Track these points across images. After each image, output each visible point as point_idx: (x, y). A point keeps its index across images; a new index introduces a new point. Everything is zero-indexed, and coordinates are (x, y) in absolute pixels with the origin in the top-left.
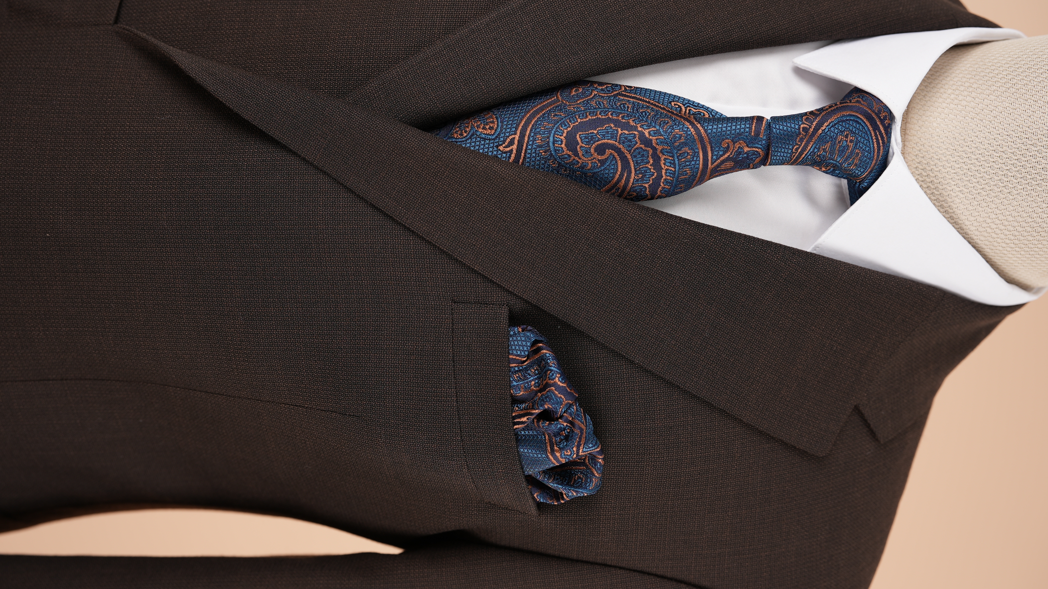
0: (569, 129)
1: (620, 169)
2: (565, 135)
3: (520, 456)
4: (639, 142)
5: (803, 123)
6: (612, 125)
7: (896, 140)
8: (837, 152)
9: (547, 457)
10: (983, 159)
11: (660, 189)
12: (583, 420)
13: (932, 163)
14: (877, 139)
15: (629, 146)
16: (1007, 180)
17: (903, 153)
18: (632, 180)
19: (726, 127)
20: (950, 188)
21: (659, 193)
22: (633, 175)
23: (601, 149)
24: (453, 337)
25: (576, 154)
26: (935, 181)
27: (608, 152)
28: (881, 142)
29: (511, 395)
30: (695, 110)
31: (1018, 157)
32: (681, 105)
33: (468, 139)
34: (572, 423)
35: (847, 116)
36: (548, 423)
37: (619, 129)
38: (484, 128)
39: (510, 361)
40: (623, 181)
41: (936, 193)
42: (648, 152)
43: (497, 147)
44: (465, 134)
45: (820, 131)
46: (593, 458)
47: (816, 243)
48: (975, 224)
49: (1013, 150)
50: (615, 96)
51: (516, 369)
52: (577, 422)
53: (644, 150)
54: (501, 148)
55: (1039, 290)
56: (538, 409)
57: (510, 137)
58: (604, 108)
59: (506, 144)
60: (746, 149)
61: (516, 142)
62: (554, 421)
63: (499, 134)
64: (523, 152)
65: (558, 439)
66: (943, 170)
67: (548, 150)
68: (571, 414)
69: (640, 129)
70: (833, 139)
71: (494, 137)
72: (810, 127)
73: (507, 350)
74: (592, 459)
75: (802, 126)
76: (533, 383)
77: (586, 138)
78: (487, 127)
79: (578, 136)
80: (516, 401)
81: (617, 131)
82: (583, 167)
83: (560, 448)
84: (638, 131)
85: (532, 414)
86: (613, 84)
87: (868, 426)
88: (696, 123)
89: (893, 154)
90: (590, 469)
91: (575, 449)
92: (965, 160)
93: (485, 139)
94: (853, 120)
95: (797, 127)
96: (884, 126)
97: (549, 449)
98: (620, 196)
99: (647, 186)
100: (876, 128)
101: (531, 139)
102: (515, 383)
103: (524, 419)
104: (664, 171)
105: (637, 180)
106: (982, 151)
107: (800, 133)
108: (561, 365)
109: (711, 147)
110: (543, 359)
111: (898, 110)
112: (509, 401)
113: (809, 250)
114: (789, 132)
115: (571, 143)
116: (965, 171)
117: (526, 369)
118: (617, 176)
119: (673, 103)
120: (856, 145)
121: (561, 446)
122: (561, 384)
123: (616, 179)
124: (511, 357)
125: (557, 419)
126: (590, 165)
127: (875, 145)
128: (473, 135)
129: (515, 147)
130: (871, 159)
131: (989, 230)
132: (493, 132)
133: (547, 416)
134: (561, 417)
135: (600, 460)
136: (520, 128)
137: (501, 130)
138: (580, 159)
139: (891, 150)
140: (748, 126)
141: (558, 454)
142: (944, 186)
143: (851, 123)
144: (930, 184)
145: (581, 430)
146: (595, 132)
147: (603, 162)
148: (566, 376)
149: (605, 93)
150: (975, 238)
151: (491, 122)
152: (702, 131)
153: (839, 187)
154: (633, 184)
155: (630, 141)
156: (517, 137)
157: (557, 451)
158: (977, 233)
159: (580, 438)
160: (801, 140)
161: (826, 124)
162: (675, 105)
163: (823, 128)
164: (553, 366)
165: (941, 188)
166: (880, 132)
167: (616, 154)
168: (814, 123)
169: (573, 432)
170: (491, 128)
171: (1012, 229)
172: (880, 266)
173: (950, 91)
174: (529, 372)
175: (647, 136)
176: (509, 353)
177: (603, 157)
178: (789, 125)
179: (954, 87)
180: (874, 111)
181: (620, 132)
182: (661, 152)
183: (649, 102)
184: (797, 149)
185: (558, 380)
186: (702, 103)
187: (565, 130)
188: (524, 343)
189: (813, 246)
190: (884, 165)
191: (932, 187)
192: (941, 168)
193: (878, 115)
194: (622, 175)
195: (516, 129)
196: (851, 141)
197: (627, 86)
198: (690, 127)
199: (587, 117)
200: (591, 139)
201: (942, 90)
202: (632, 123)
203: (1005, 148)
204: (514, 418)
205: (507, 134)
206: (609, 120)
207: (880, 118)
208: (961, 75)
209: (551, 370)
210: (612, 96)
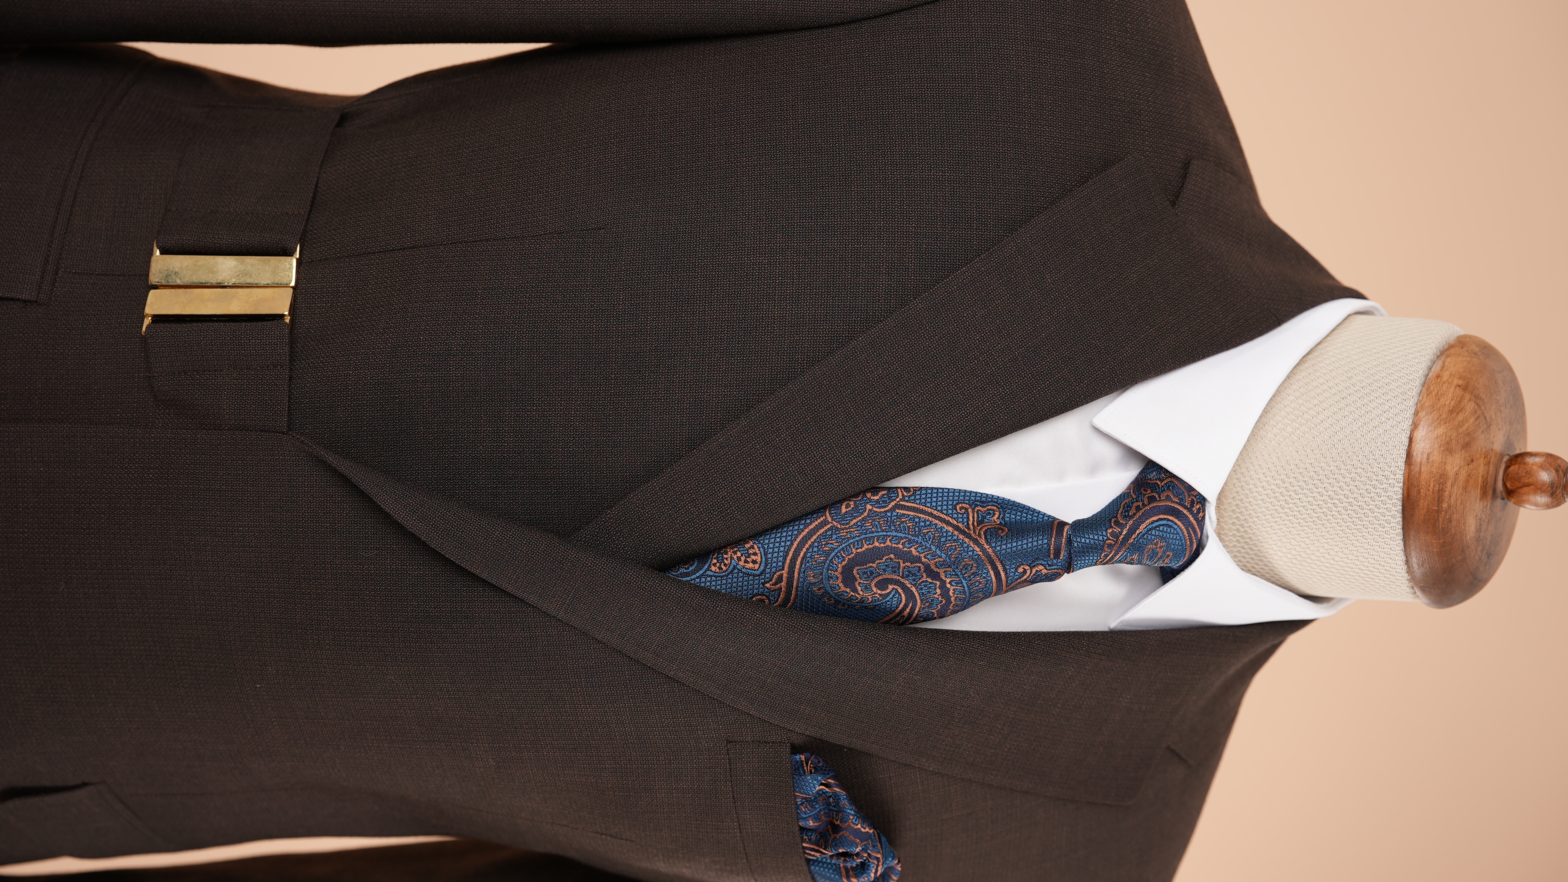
0: (844, 563)
1: (904, 600)
2: (840, 570)
4: (924, 575)
6: (893, 556)
7: (1210, 520)
11: (949, 611)
14: (1189, 534)
15: (914, 580)
18: (917, 609)
19: (1022, 545)
21: (948, 614)
22: (918, 603)
23: (882, 585)
24: (731, 776)
25: (856, 591)
27: (890, 587)
28: (1193, 535)
32: (967, 507)
33: (728, 574)
35: (1156, 520)
37: (901, 561)
38: (746, 561)
39: (796, 799)
40: (908, 610)
42: (936, 585)
43: (763, 584)
44: (725, 568)
47: (1119, 621)
50: (892, 510)
53: (930, 583)
54: (768, 585)
57: (778, 574)
58: (881, 531)
59: (774, 581)
60: (1045, 570)
61: (785, 579)
63: (764, 570)
64: (794, 590)
67: (822, 588)
69: (924, 558)
71: (758, 572)
73: (792, 788)
77: (865, 573)
78: (750, 560)
79: (855, 571)
81: (899, 563)
82: (862, 602)
84: (923, 563)
87: (1179, 756)
88: (987, 546)
89: (1207, 537)
93: (748, 576)
94: (1163, 524)
96: (1196, 519)
99: (934, 611)
100: (1187, 524)
101: (802, 575)
104: (953, 595)
105: (924, 607)
109: (1006, 573)
111: (1210, 495)
112: (797, 833)
113: (1111, 628)
114: (1092, 544)
115: (848, 579)
118: (901, 606)
119: (958, 507)
120: (1166, 548)
122: (864, 831)
123: (900, 608)
125: (853, 857)
126: (870, 599)
127: (1188, 539)
128: (734, 570)
129: (783, 584)
132: (757, 566)
134: (857, 856)
136: (788, 562)
137: (766, 565)
138: (859, 594)
139: (1204, 529)
143: (1160, 528)
146: (874, 565)
147: (884, 596)
149: (880, 508)
151: (753, 554)
154: (919, 611)
155: (914, 574)
156: (785, 573)
162: (960, 509)
166: (1193, 527)
167: (900, 591)
170: (754, 562)
176: (795, 792)
177: (884, 592)
178: (1091, 537)
181: (902, 565)
182: (950, 582)
183: (931, 515)
187: (839, 565)
193: (1190, 510)
194: (906, 606)
195: (784, 563)
196: (1161, 546)
198: (981, 553)
199: (863, 546)
200: (869, 573)
202: (915, 552)
205: (774, 570)
206: (889, 550)
210: (888, 511)
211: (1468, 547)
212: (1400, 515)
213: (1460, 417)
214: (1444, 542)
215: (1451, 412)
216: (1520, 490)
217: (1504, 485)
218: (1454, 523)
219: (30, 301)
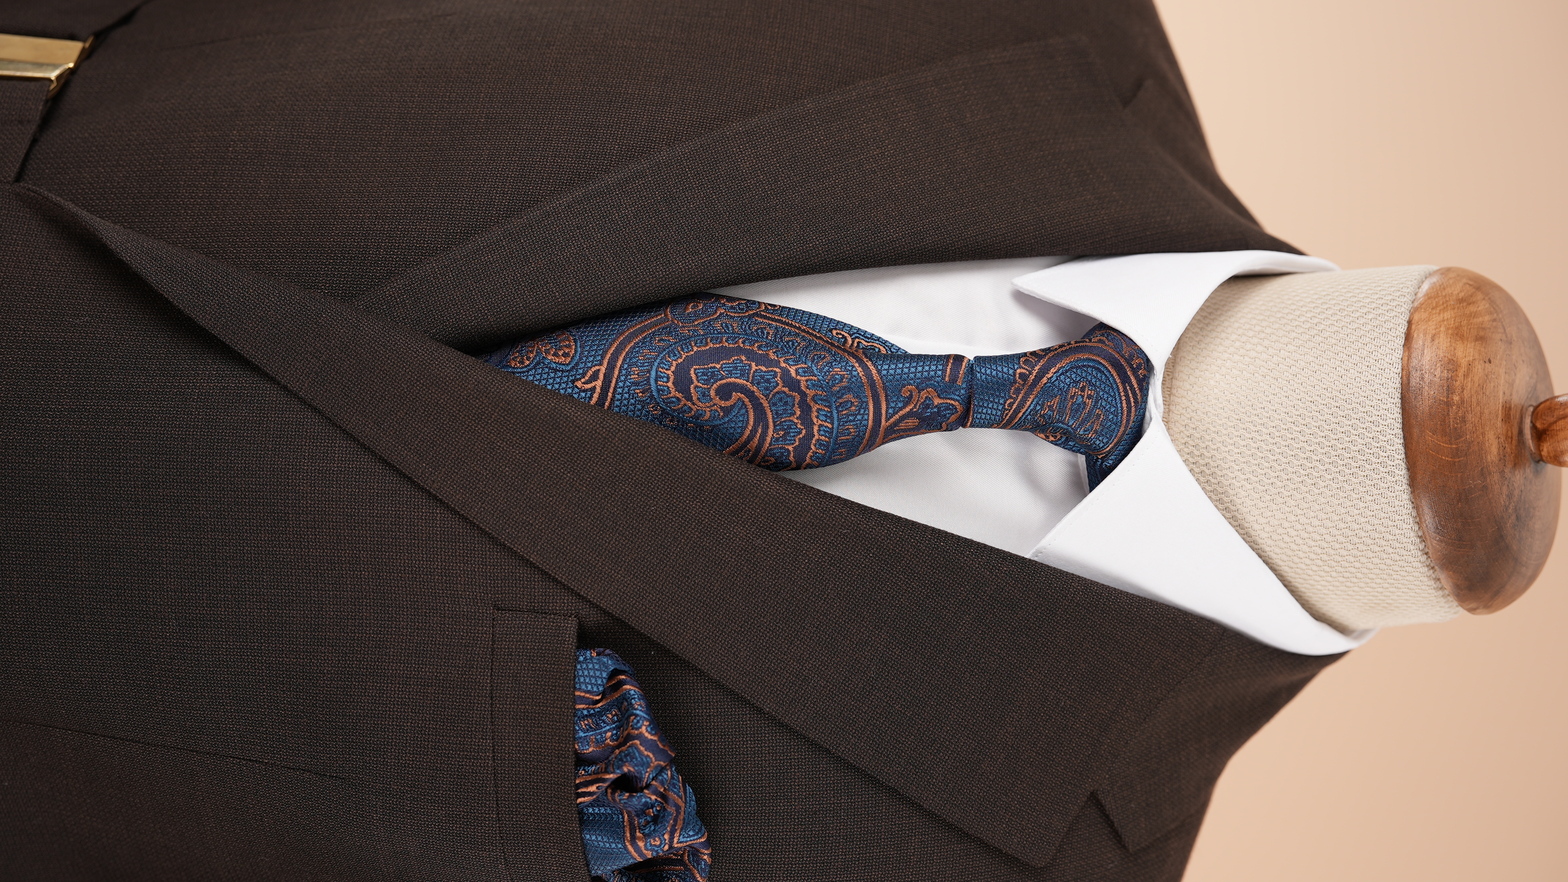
0: (680, 361)
1: (751, 422)
2: (673, 368)
3: (584, 846)
4: (781, 384)
5: (1021, 367)
6: (743, 358)
7: (1155, 401)
8: (1068, 411)
9: (625, 848)
10: (1277, 434)
11: (810, 454)
12: (682, 793)
13: (1208, 437)
14: (1127, 396)
15: (767, 389)
16: (1310, 465)
17: (1166, 421)
18: (768, 439)
19: (909, 368)
20: (1232, 475)
21: (808, 460)
22: (770, 432)
23: (725, 392)
24: (492, 661)
25: (689, 398)
26: (1212, 463)
27: (735, 395)
28: (1132, 400)
29: (575, 751)
30: (866, 344)
31: (1326, 433)
32: (846, 335)
33: (531, 370)
34: (664, 797)
35: (1084, 360)
36: (627, 794)
37: (753, 364)
38: (556, 355)
39: (576, 700)
40: (756, 440)
41: (1213, 480)
42: (793, 398)
43: (573, 382)
44: (528, 362)
45: (1045, 380)
46: (694, 852)
47: (1038, 546)
48: (1268, 529)
49: (1319, 423)
50: (750, 317)
51: (585, 712)
52: (672, 795)
53: (788, 396)
54: (579, 384)
56: (613, 773)
57: (593, 369)
58: (733, 333)
59: (587, 378)
60: (937, 401)
61: (601, 376)
62: (637, 792)
63: (577, 364)
64: (611, 390)
65: (642, 821)
66: (1223, 449)
67: (647, 390)
68: (662, 783)
69: (783, 365)
70: (1063, 392)
71: (569, 368)
72: (1030, 373)
73: (572, 683)
74: (693, 855)
75: (1018, 371)
76: (608, 735)
77: (704, 374)
78: (560, 353)
79: (692, 372)
80: (582, 761)
81: (750, 366)
82: (697, 417)
83: (645, 835)
84: (780, 368)
85: (604, 781)
86: (748, 301)
87: (1111, 824)
88: (865, 360)
89: (1151, 419)
90: (690, 870)
91: (666, 837)
92: (1253, 434)
93: (555, 371)
94: (1093, 367)
95: (1011, 372)
96: (1137, 377)
97: (628, 835)
98: (751, 461)
99: (790, 448)
100: (1125, 380)
101: (624, 372)
102: (582, 734)
103: (593, 789)
104: (816, 428)
105: (777, 439)
106: (1277, 423)
107: (1015, 382)
108: (651, 708)
109: (886, 396)
110: (626, 698)
111: (1158, 355)
112: (571, 760)
113: (1027, 556)
114: (999, 378)
115: (682, 382)
116: (1253, 451)
117: (600, 714)
118: (747, 432)
119: (834, 332)
120: (1097, 402)
121: (646, 831)
122: (650, 737)
123: (745, 436)
124: (577, 693)
125: (641, 790)
126: (708, 414)
127: (1124, 405)
128: (538, 363)
129: (599, 383)
130: (1118, 424)
131: (1287, 539)
132: (568, 360)
133: (627, 784)
134: (648, 786)
135: (705, 857)
136: (608, 356)
137: (581, 359)
138: (694, 404)
139: (1147, 414)
140: (940, 367)
141: (641, 844)
142: (1224, 472)
143: (1090, 370)
144: (1204, 468)
145: (678, 808)
146: (718, 366)
147: (727, 411)
148: (657, 725)
149: (735, 313)
150: (1267, 549)
151: (566, 346)
152: (874, 371)
153: (1075, 466)
154: (770, 444)
155: (768, 381)
156: (603, 369)
157: (640, 839)
158: (1270, 542)
159: (675, 821)
160: (1018, 391)
161: (1053, 370)
162: (837, 334)
163: (1049, 376)
164: (639, 707)
165: (1219, 473)
166: (1132, 386)
167: (746, 400)
168: (1037, 368)
169: (665, 809)
170: (565, 355)
171: (1319, 538)
172: (1131, 585)
173: (1234, 337)
174: (604, 718)
175: (793, 374)
176: (575, 688)
177: (728, 403)
178: (999, 368)
179: (1240, 331)
180: (1123, 356)
181: (754, 367)
182: (813, 399)
183: (799, 328)
184: (1011, 405)
185: (645, 730)
186: (878, 334)
187: (674, 363)
188: (598, 673)
189: (1034, 550)
190: (1137, 434)
191: (1208, 472)
192: (1220, 445)
193: (1129, 361)
194: (754, 431)
195: (603, 357)
196: (1089, 397)
197: (770, 305)
198: (857, 365)
199: (707, 344)
200: (710, 377)
201: (1223, 335)
202: (772, 356)
203: (1308, 420)
204: (578, 786)
205: (589, 365)
206: (740, 351)
207: (1131, 366)
208: (1250, 316)
209: (637, 715)
210: (746, 317)
211: (1490, 474)
212: (1399, 410)
213: (1472, 308)
214: (1457, 449)
215: (1461, 301)
216: (1554, 427)
217: (1534, 427)
218: (1469, 426)
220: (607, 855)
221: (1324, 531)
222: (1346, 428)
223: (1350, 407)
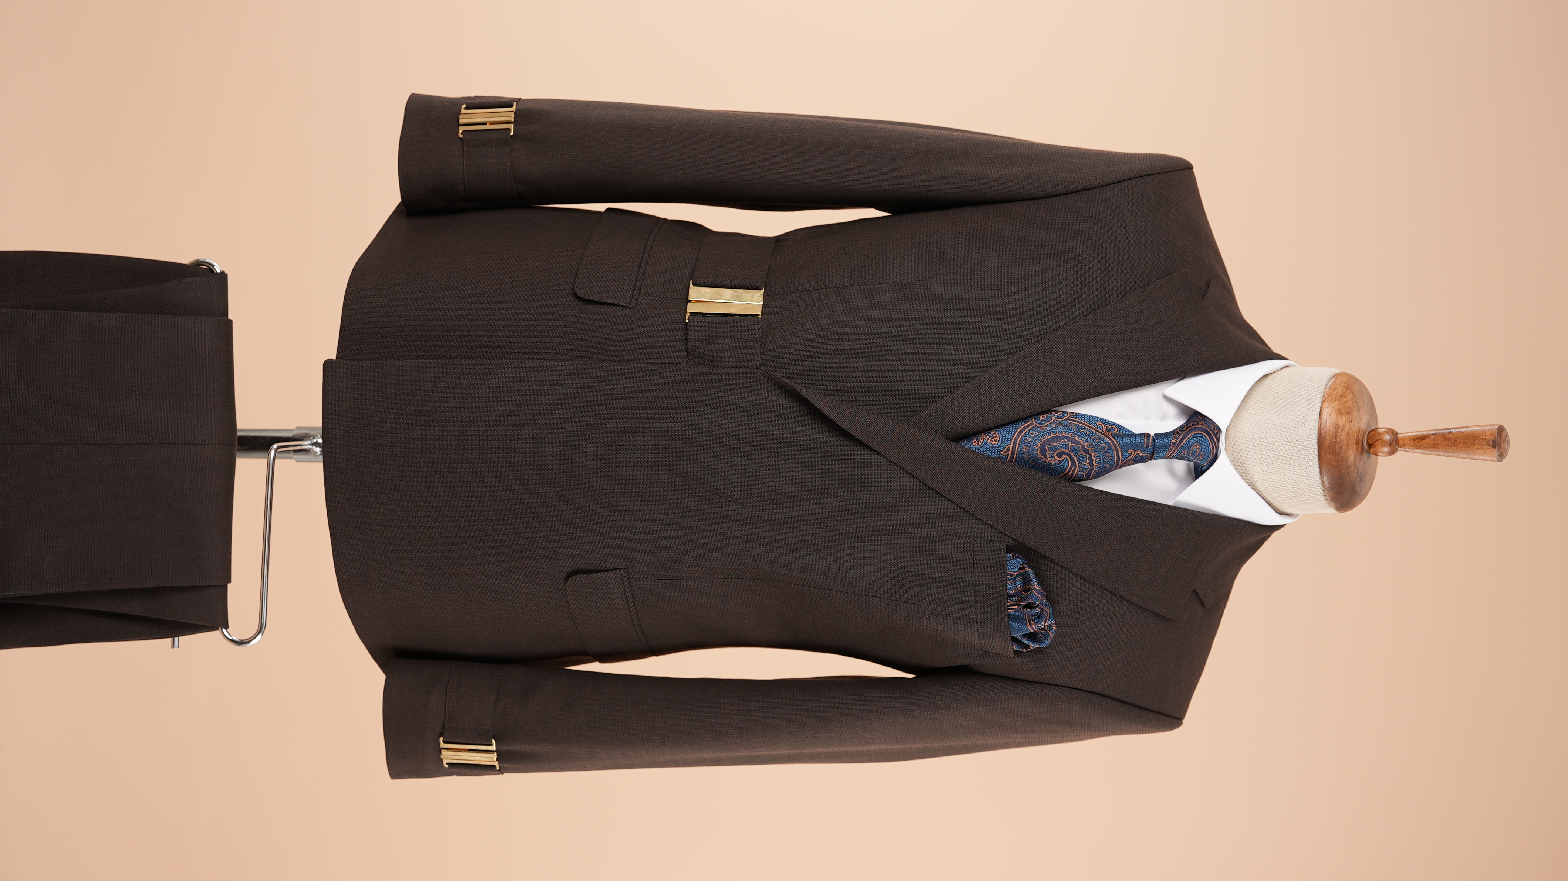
0: (1041, 442)
1: (1070, 466)
2: (1039, 446)
3: (1010, 626)
4: (1081, 451)
5: (1173, 439)
6: (1066, 440)
7: (1222, 443)
8: (1190, 454)
9: (1027, 627)
10: (1269, 452)
11: (1092, 475)
12: (1048, 607)
13: (1241, 452)
14: (1213, 446)
15: (1076, 453)
16: (1282, 465)
17: (1226, 449)
18: (1076, 472)
19: (1127, 440)
20: (1251, 467)
21: (1091, 477)
22: (1077, 468)
23: (1060, 455)
24: (973, 560)
25: (1047, 458)
26: (1243, 462)
27: (1064, 456)
28: (1214, 447)
29: (1007, 593)
30: (1110, 427)
31: (1288, 453)
32: (1102, 424)
33: (982, 447)
34: (1042, 609)
35: (1197, 434)
37: (1070, 443)
38: (991, 440)
39: (1007, 574)
40: (1071, 472)
41: (1243, 469)
42: (1087, 456)
43: (1000, 452)
44: (980, 444)
45: (1182, 444)
46: (1050, 626)
47: (1175, 500)
48: (1264, 486)
49: (1286, 449)
51: (1010, 578)
52: (1045, 609)
53: (1084, 456)
54: (1002, 453)
55: (1297, 515)
56: (1025, 602)
57: (1007, 447)
58: (1061, 429)
59: (1005, 450)
60: (1141, 454)
61: (1011, 449)
62: (1033, 608)
63: (1001, 445)
64: (1015, 455)
65: (1033, 618)
66: (1248, 457)
67: (1029, 455)
68: (1042, 605)
69: (1081, 443)
70: (1189, 448)
71: (997, 446)
72: (1177, 442)
73: (1005, 568)
74: (1049, 627)
75: (1172, 441)
76: (1019, 585)
78: (993, 440)
79: (1046, 447)
80: (1010, 596)
82: (1049, 465)
83: (1035, 623)
85: (1021, 605)
86: (1063, 412)
87: (1200, 599)
88: (1113, 439)
89: (1221, 452)
90: (1048, 632)
91: (1043, 623)
92: (1259, 452)
93: (992, 447)
94: (1200, 436)
95: (1169, 442)
96: (1216, 438)
97: (1028, 623)
98: (1068, 480)
99: (1084, 474)
100: (1212, 439)
101: (1020, 448)
102: (1009, 587)
103: (1016, 607)
104: (1094, 466)
105: (1079, 471)
106: (1269, 448)
107: (1171, 445)
108: (1037, 577)
109: (1122, 454)
110: (1026, 573)
111: (1223, 426)
112: (1005, 596)
113: (1170, 504)
115: (1043, 452)
116: (1259, 458)
117: (1015, 578)
118: (1068, 469)
119: (1097, 423)
120: (1201, 450)
121: (1036, 621)
122: (1038, 589)
123: (1067, 470)
124: (1007, 572)
125: (1035, 608)
127: (1212, 449)
128: (985, 444)
129: (1010, 452)
130: (1209, 457)
131: (1271, 490)
132: (997, 443)
133: (1030, 606)
134: (1037, 606)
135: (1054, 628)
136: (1013, 441)
137: (1002, 442)
139: (1219, 449)
141: (1034, 626)
142: (1248, 466)
143: (1199, 438)
144: (1240, 464)
145: (1047, 612)
146: (1057, 444)
147: (1060, 462)
148: (1040, 584)
150: (1264, 493)
151: (995, 437)
152: (1115, 441)
153: (1189, 465)
155: (1076, 450)
156: (1011, 446)
157: (1033, 625)
158: (1265, 491)
159: (1047, 618)
160: (1172, 449)
161: (1185, 440)
162: (1099, 424)
163: (1184, 442)
164: (1033, 577)
165: (1246, 466)
166: (1214, 441)
167: (1069, 459)
168: (1179, 439)
169: (1043, 614)
170: (996, 441)
171: (1284, 490)
172: (1211, 511)
173: (1251, 409)
174: (1016, 579)
175: (1086, 447)
176: (1006, 570)
177: (1060, 459)
179: (1254, 407)
180: (1211, 430)
181: (1070, 445)
182: (1094, 456)
183: (1084, 424)
184: (1169, 453)
185: (1036, 586)
186: (1113, 421)
187: (1039, 444)
188: (1016, 565)
189: (1174, 501)
190: (1215, 459)
191: (1241, 465)
192: (1246, 455)
193: (1213, 432)
194: (1071, 469)
195: (1011, 442)
196: (1199, 448)
197: (1071, 413)
198: (1110, 442)
199: (1051, 435)
200: (1053, 449)
202: (1077, 439)
203: (1281, 447)
204: (1008, 606)
205: (1005, 445)
206: (1065, 437)
207: (1214, 433)
208: (1258, 399)
209: (1032, 581)
210: (1063, 421)
211: (1350, 467)
212: (1317, 445)
213: (1345, 399)
214: (1338, 460)
215: (1341, 396)
216: (1375, 443)
217: (1368, 442)
218: (1343, 450)
219: (626, 307)
220: (1019, 630)
221: (1286, 488)
222: (1296, 451)
223: (1298, 443)
